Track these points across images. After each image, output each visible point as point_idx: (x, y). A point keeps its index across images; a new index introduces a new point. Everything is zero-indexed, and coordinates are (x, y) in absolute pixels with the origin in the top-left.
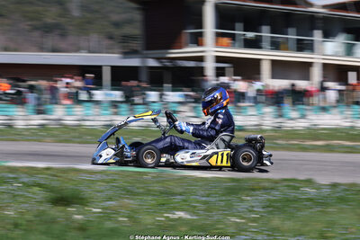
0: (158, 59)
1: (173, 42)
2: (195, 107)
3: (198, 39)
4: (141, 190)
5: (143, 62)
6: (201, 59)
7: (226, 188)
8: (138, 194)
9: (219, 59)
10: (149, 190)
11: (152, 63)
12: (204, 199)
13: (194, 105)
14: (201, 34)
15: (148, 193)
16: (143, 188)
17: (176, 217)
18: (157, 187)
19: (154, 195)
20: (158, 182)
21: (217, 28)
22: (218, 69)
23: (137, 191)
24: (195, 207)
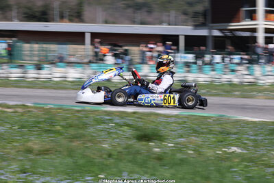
0: (221, 30)
1: (233, 17)
2: (248, 67)
3: (252, 15)
4: (205, 130)
5: (210, 32)
6: (254, 30)
7: (270, 130)
8: (203, 133)
9: (267, 31)
10: (211, 130)
11: (216, 33)
12: (252, 138)
13: (248, 65)
14: (255, 12)
15: (210, 132)
16: (206, 128)
17: (231, 151)
18: (217, 128)
19: (215, 134)
20: (218, 124)
21: (266, 7)
22: (266, 38)
23: (202, 130)
24: (245, 144)
